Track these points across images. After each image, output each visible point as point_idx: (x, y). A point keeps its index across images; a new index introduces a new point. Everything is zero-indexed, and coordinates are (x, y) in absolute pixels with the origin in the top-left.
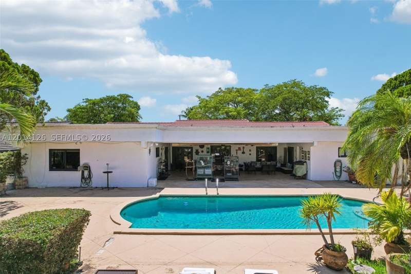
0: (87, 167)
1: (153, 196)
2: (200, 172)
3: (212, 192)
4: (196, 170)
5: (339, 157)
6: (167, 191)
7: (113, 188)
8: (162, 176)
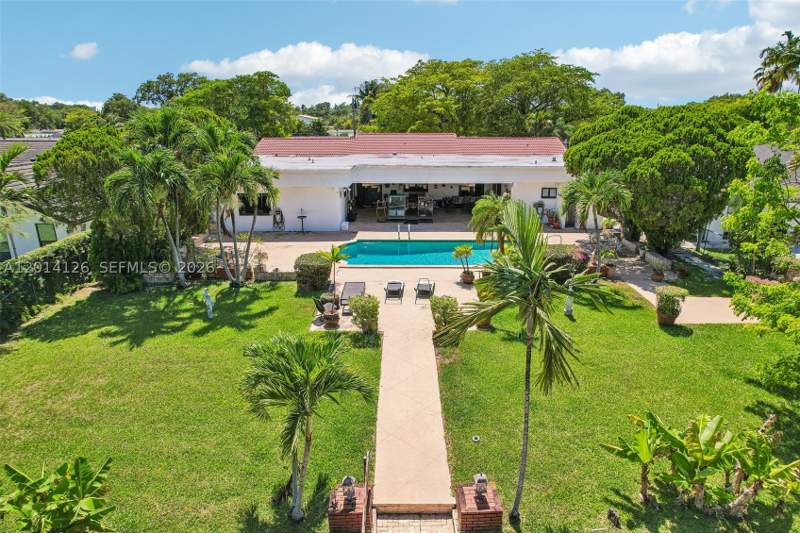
0: (279, 212)
1: (352, 241)
2: (392, 213)
3: (404, 236)
4: (387, 212)
5: (543, 197)
6: (361, 235)
7: (308, 232)
8: (350, 217)
